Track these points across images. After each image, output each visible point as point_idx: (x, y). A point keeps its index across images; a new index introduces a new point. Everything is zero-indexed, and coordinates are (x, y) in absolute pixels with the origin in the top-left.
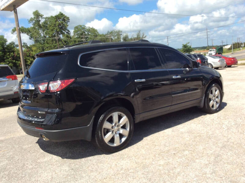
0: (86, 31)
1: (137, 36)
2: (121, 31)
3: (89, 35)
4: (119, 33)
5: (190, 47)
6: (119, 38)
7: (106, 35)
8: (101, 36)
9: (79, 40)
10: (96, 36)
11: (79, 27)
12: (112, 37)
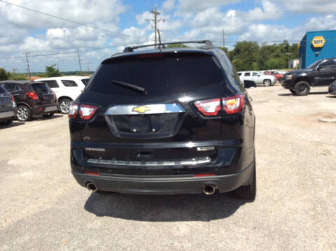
5: (58, 71)
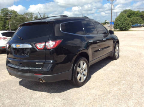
0: (9, 12)
1: (44, 17)
2: (33, 13)
3: (11, 14)
4: (31, 14)
6: (32, 17)
7: (23, 15)
8: (20, 15)
9: (5, 17)
10: (17, 15)
11: (4, 10)
12: (27, 17)
